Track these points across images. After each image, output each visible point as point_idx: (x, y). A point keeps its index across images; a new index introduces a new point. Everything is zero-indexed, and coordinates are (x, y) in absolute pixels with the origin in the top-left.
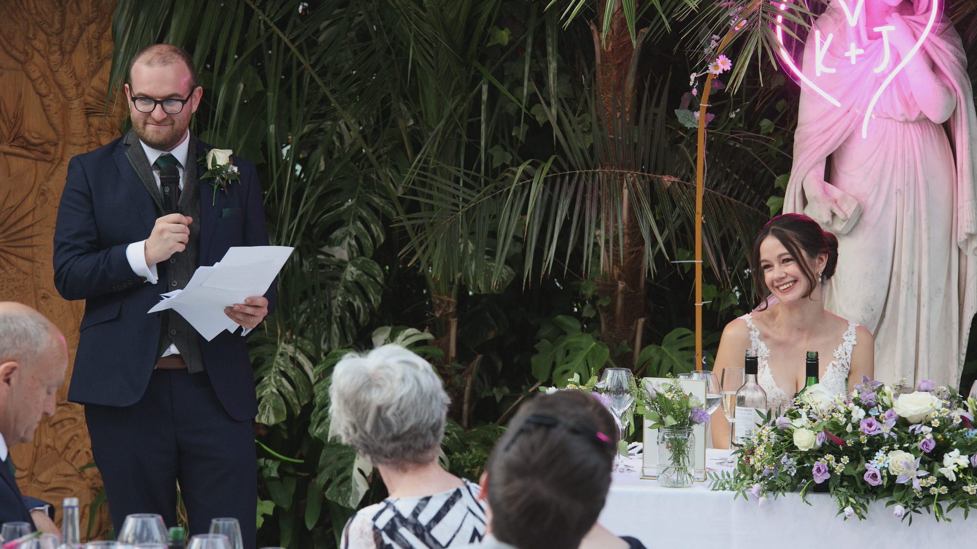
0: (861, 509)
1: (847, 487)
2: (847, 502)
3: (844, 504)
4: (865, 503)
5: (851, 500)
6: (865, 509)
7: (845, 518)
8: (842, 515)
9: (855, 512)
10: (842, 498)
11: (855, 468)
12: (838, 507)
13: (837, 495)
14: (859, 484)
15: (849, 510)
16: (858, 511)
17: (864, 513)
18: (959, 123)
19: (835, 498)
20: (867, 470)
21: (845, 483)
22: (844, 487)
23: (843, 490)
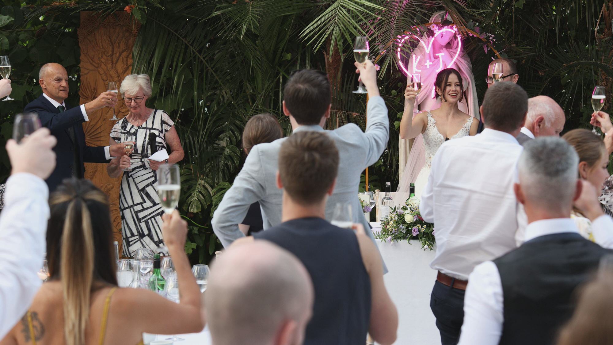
0: (431, 246)
1: (425, 237)
2: (426, 243)
3: (424, 244)
4: (433, 244)
5: (427, 242)
6: (433, 246)
7: (425, 250)
8: (423, 248)
9: (429, 247)
10: (423, 242)
11: (429, 230)
12: (422, 245)
13: (421, 240)
14: (430, 236)
15: (426, 246)
16: (430, 247)
17: (432, 248)
18: (469, 92)
19: (420, 241)
20: (433, 231)
21: (425, 236)
22: (424, 237)
23: (424, 238)
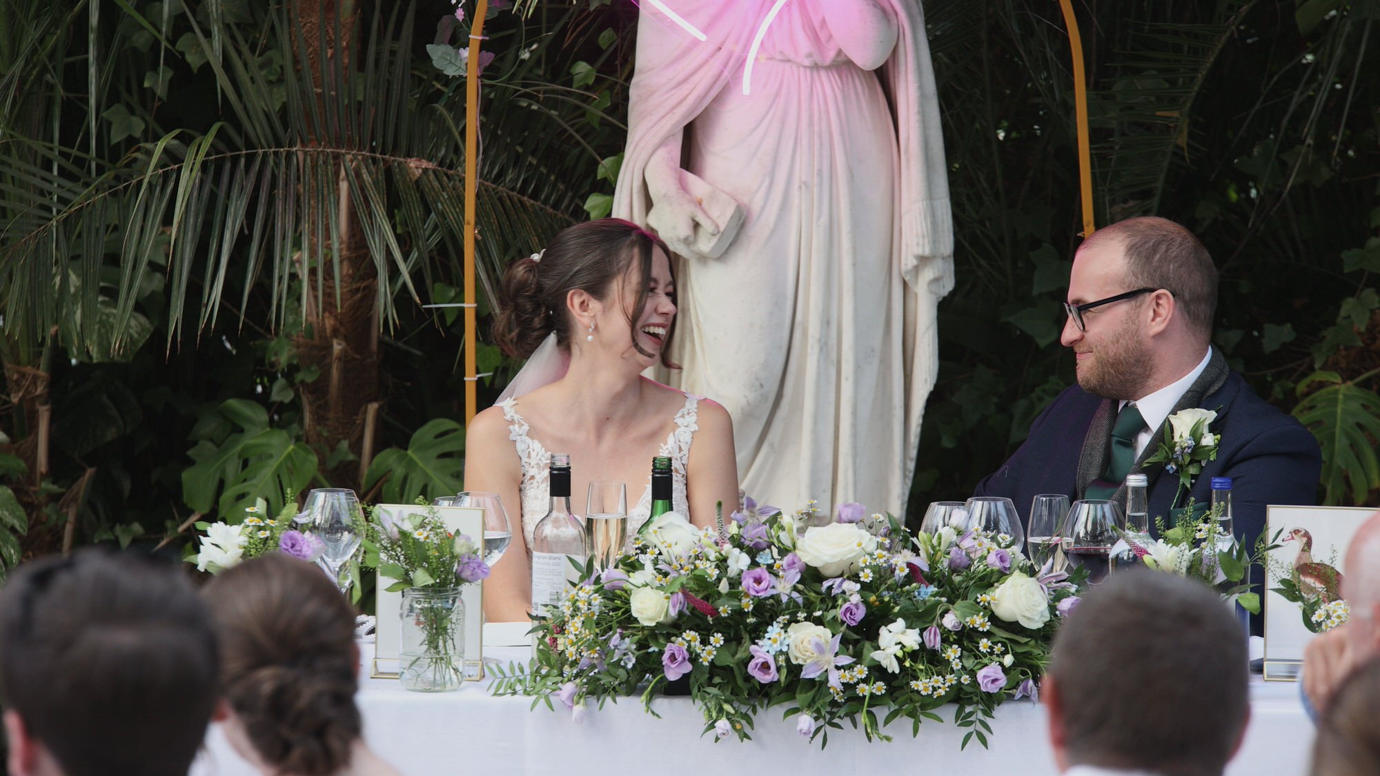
0: (744, 722)
1: (720, 686)
2: (721, 710)
3: (714, 715)
4: (750, 713)
5: (727, 707)
6: (750, 722)
7: (717, 739)
8: (712, 733)
9: (734, 727)
10: (712, 704)
11: (734, 655)
12: (703, 721)
13: (703, 699)
14: (740, 682)
15: (723, 724)
16: (738, 726)
17: (747, 730)
18: (902, 69)
19: (699, 703)
20: (752, 657)
21: (717, 680)
22: (714, 686)
23: (714, 691)
